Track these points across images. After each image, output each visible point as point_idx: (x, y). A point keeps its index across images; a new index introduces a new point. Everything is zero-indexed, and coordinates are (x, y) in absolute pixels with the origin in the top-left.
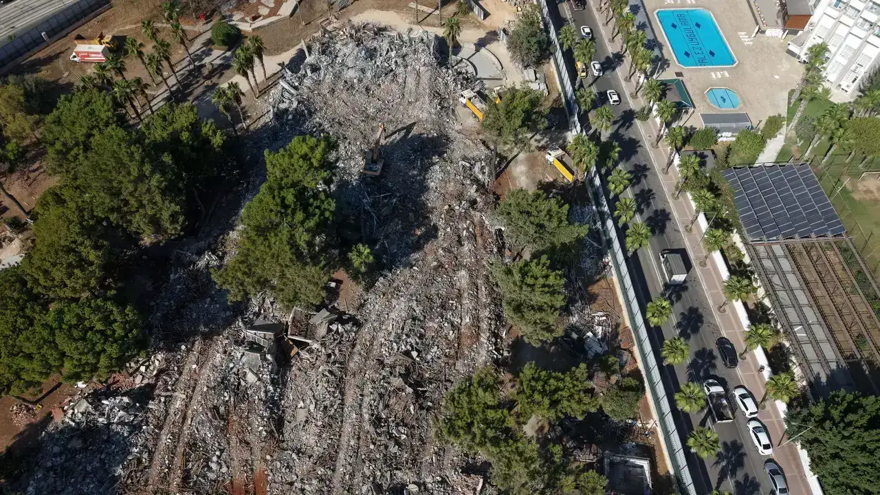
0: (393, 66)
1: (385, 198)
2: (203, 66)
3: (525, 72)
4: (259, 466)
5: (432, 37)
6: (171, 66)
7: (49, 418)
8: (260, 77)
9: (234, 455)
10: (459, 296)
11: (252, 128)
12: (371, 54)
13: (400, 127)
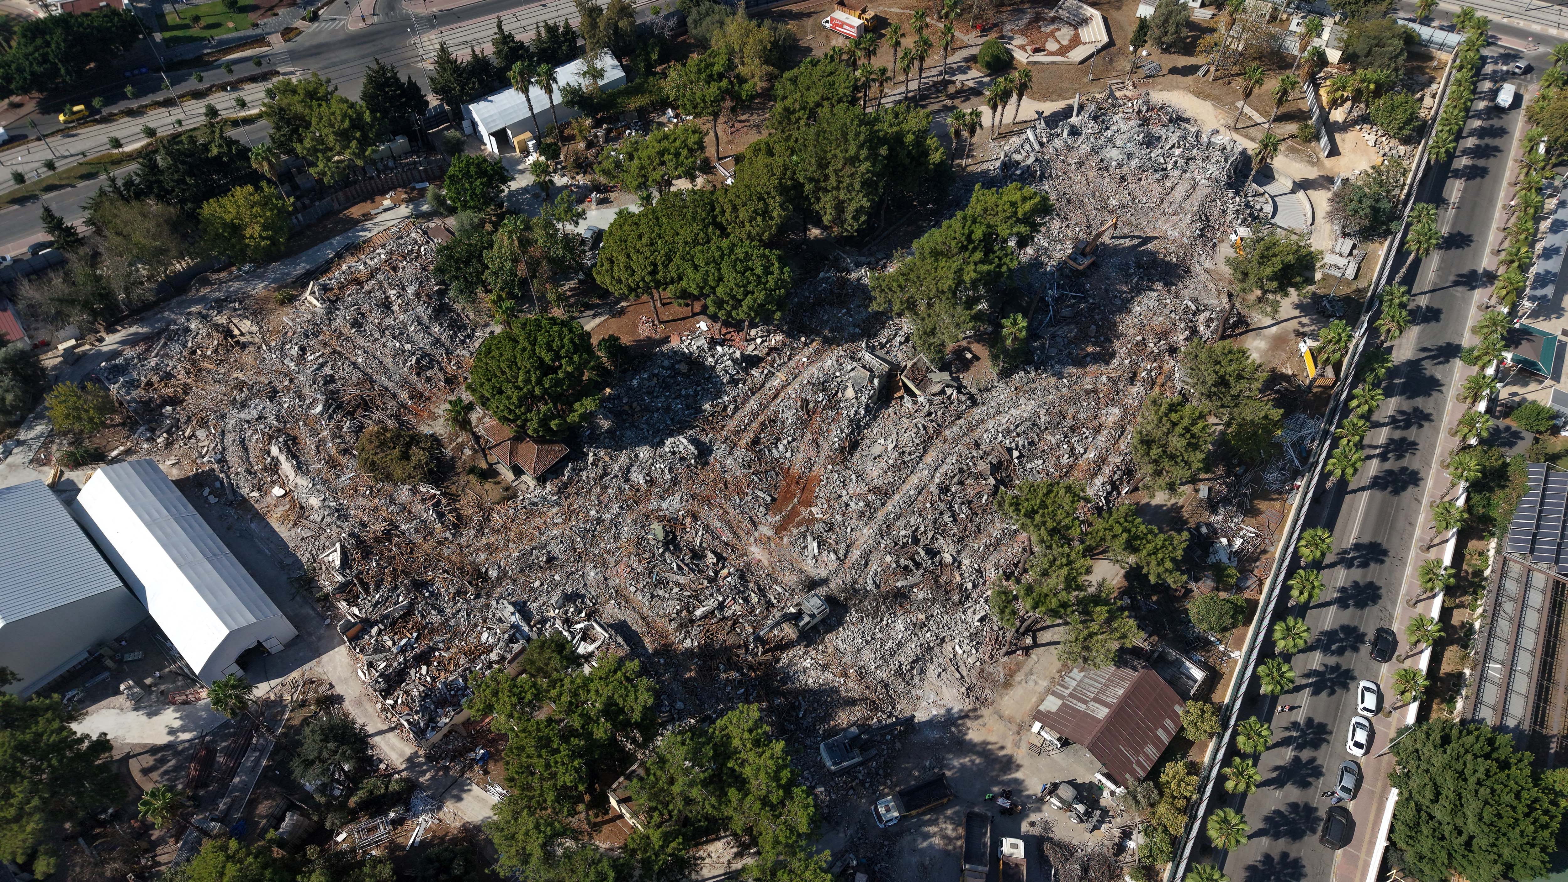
0: (1170, 166)
1: (1074, 297)
2: (953, 82)
3: (1340, 240)
4: (817, 470)
5: (1238, 149)
6: (921, 70)
7: (666, 340)
8: (1008, 118)
9: (801, 449)
10: (1097, 430)
11: (970, 169)
12: (1150, 142)
13: (1137, 233)
